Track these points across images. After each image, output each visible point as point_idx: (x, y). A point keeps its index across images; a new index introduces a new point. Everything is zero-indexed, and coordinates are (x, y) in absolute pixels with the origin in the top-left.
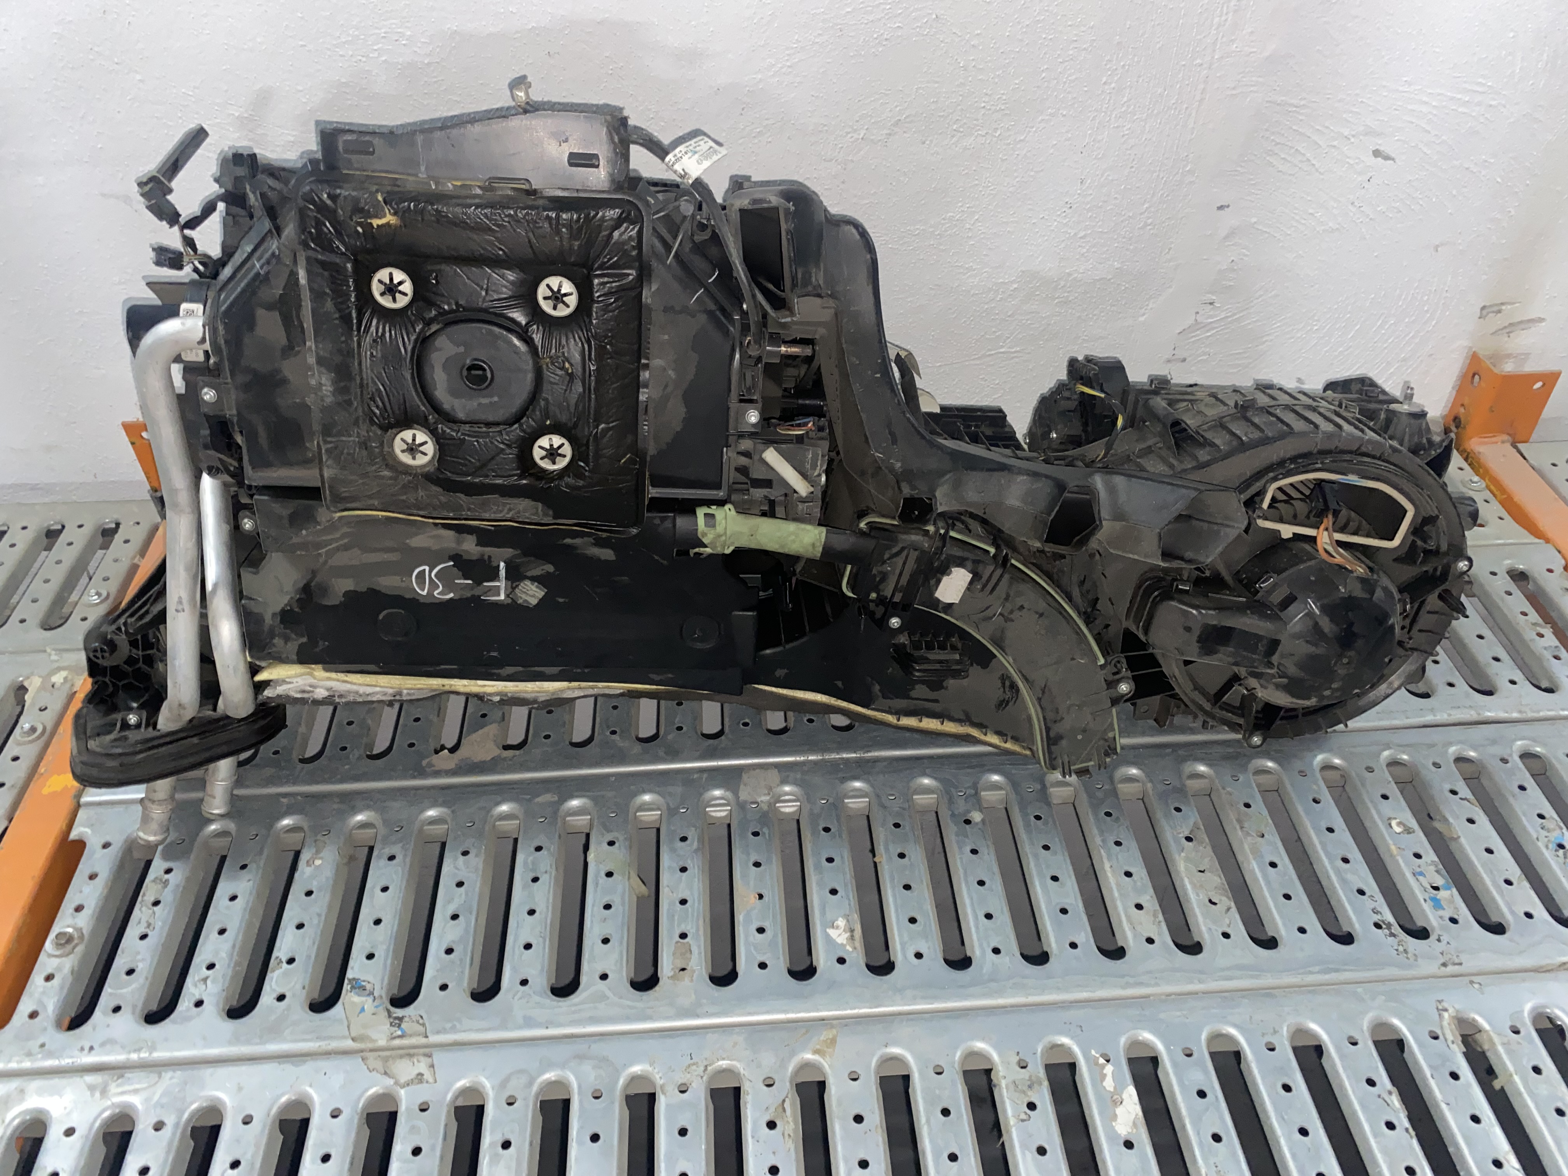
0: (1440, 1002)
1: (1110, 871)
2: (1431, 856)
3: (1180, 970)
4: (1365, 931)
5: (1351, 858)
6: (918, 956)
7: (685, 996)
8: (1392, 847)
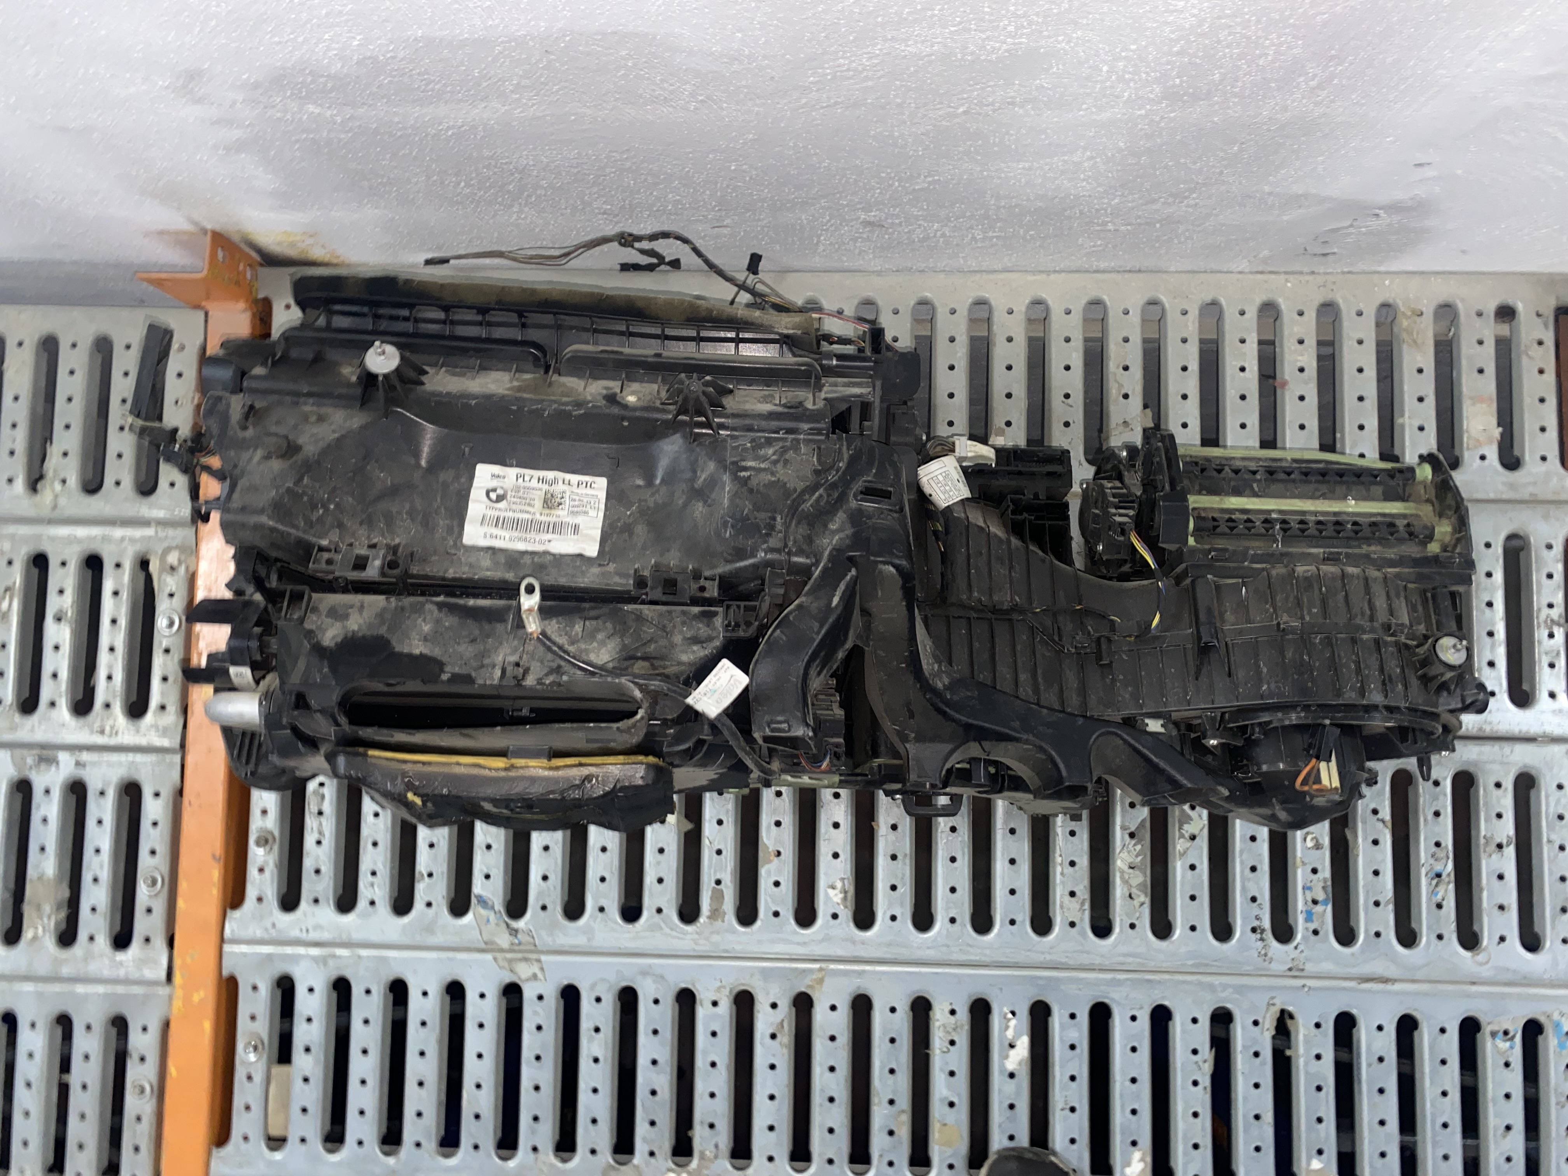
0: (1274, 998)
1: (1059, 860)
2: (1326, 872)
3: (1088, 952)
4: (1242, 933)
5: (1259, 868)
6: (893, 918)
7: (718, 933)
8: (1298, 860)
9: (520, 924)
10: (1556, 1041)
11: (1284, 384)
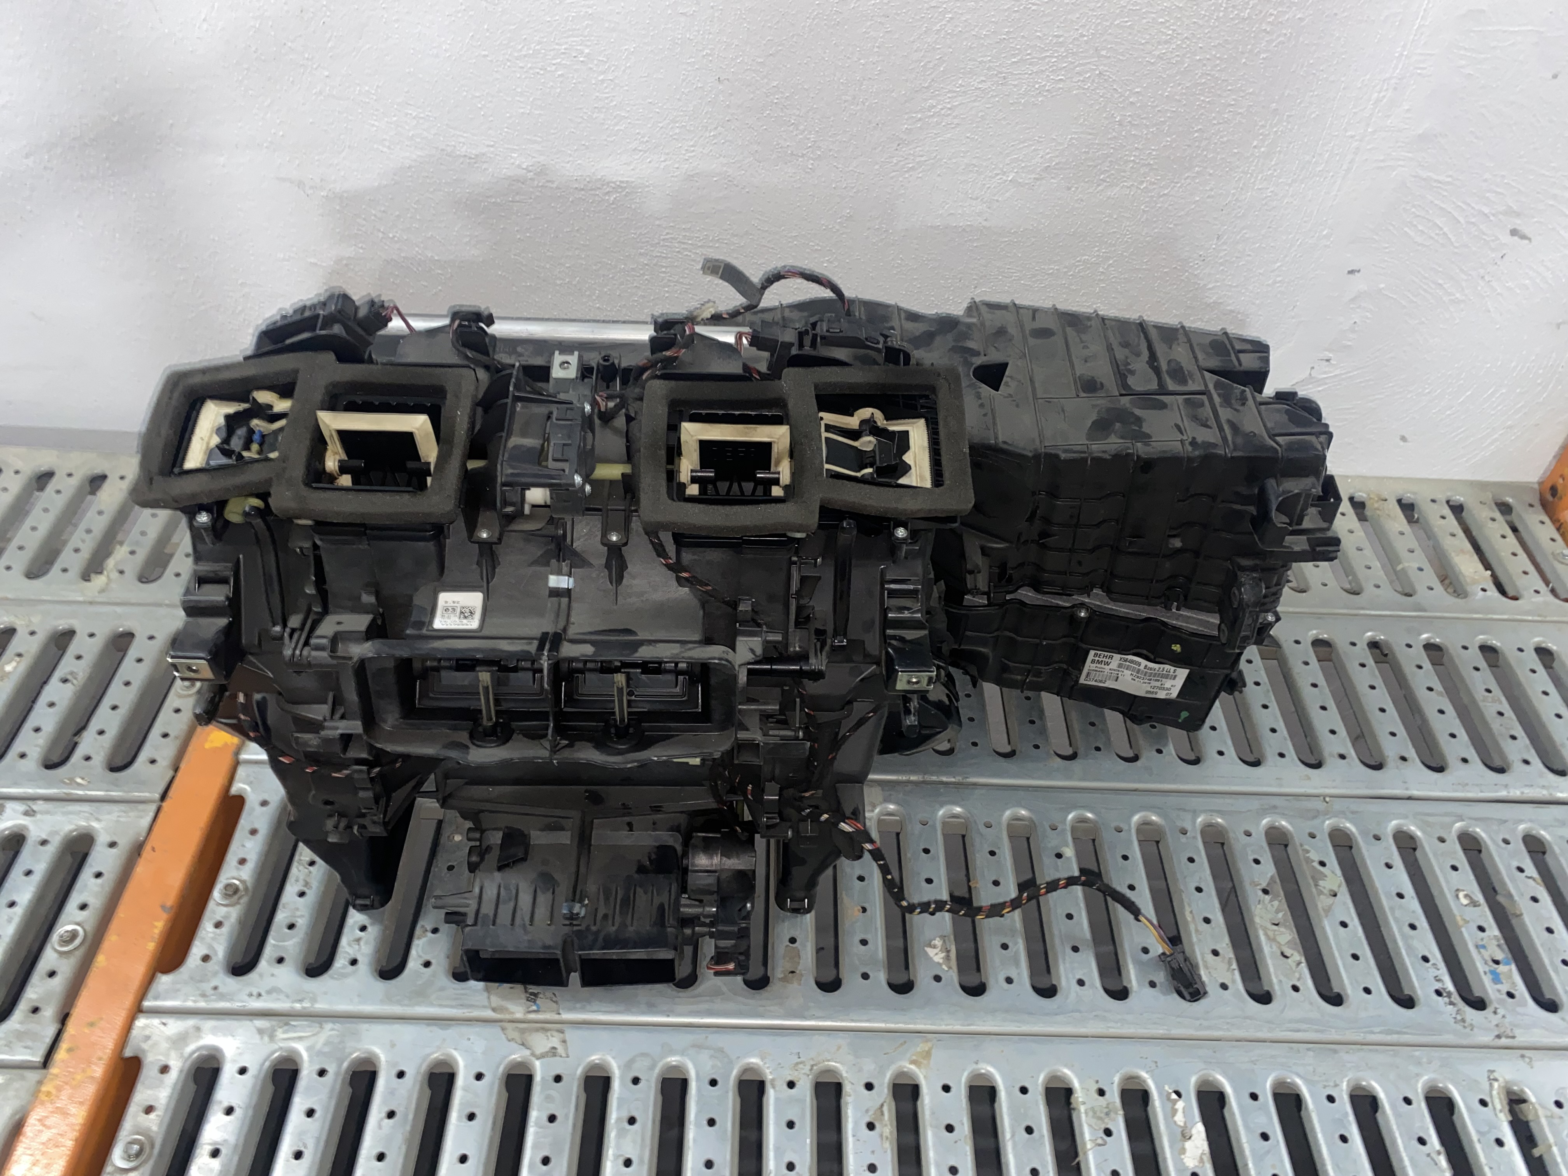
0: (1492, 1071)
1: (1189, 916)
2: (1493, 931)
4: (1426, 998)
5: (1416, 924)
6: (1009, 981)
7: (793, 998)
8: (1459, 918)
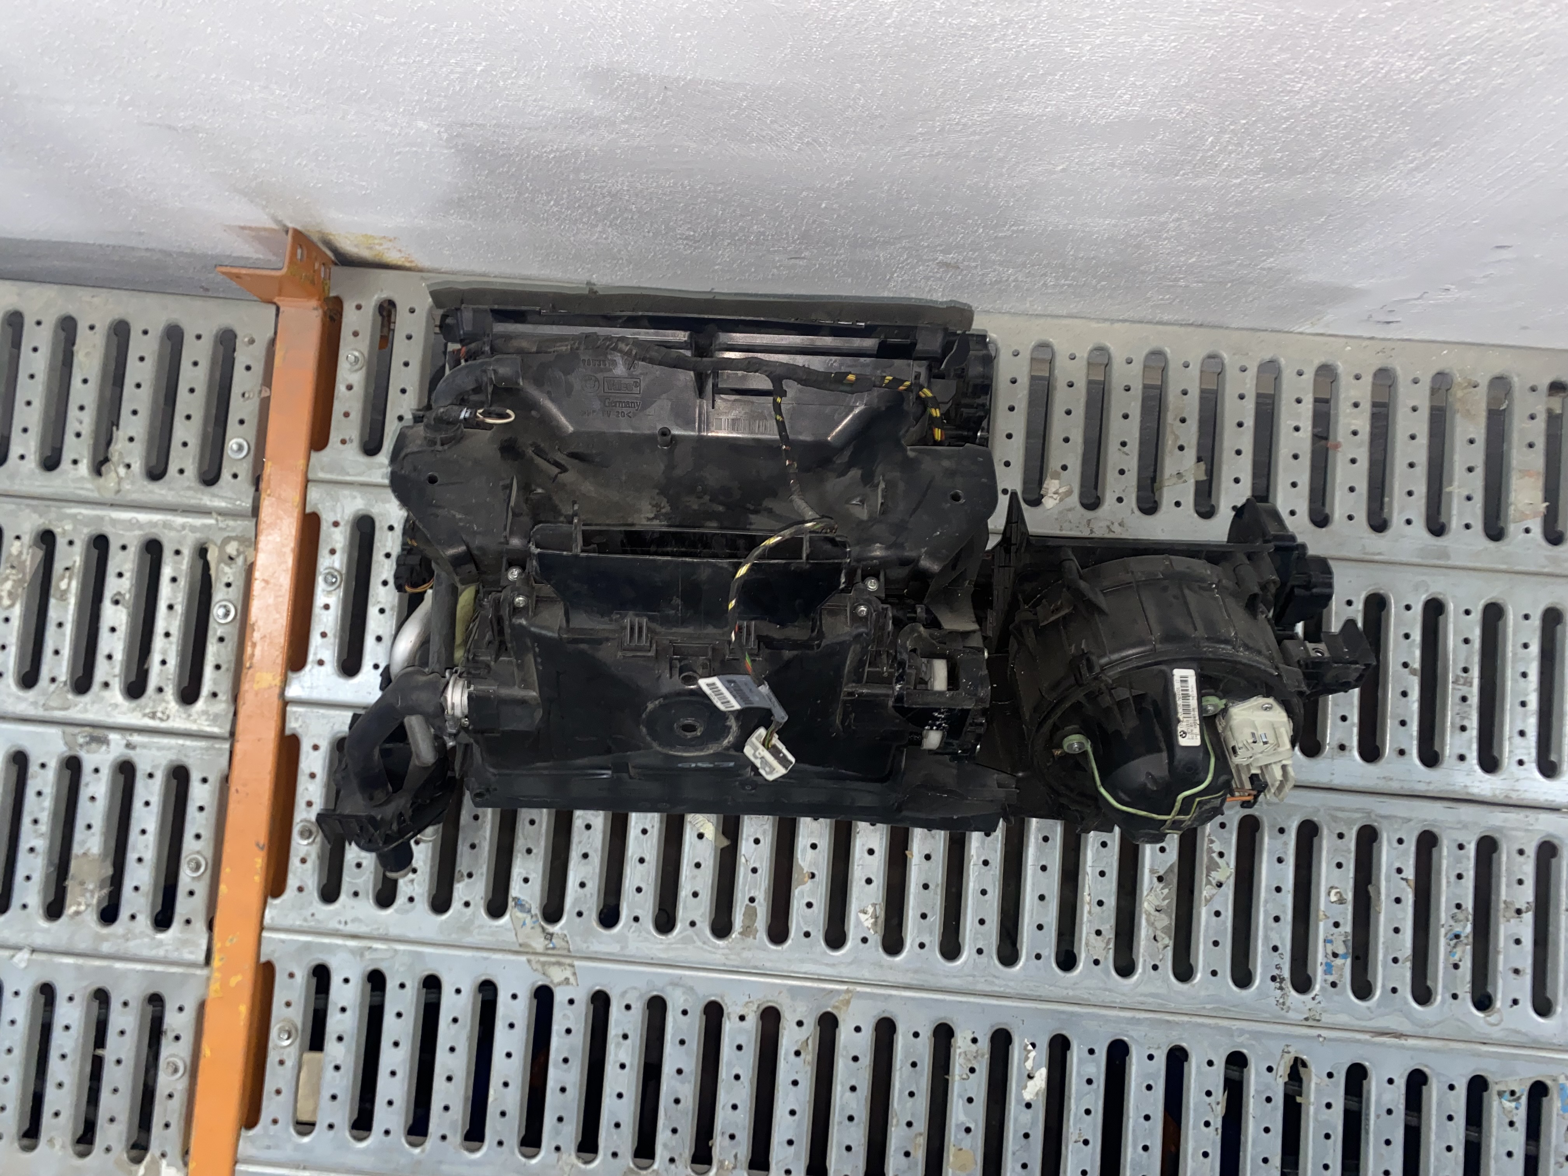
1: (1087, 899)
2: (1347, 927)
3: (1110, 990)
4: (1262, 981)
5: (1282, 918)
6: (922, 946)
7: (750, 949)
8: (1321, 913)
9: (556, 929)
10: (1559, 1105)
11: (1337, 446)
